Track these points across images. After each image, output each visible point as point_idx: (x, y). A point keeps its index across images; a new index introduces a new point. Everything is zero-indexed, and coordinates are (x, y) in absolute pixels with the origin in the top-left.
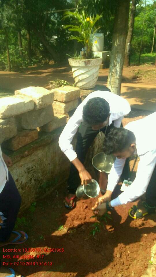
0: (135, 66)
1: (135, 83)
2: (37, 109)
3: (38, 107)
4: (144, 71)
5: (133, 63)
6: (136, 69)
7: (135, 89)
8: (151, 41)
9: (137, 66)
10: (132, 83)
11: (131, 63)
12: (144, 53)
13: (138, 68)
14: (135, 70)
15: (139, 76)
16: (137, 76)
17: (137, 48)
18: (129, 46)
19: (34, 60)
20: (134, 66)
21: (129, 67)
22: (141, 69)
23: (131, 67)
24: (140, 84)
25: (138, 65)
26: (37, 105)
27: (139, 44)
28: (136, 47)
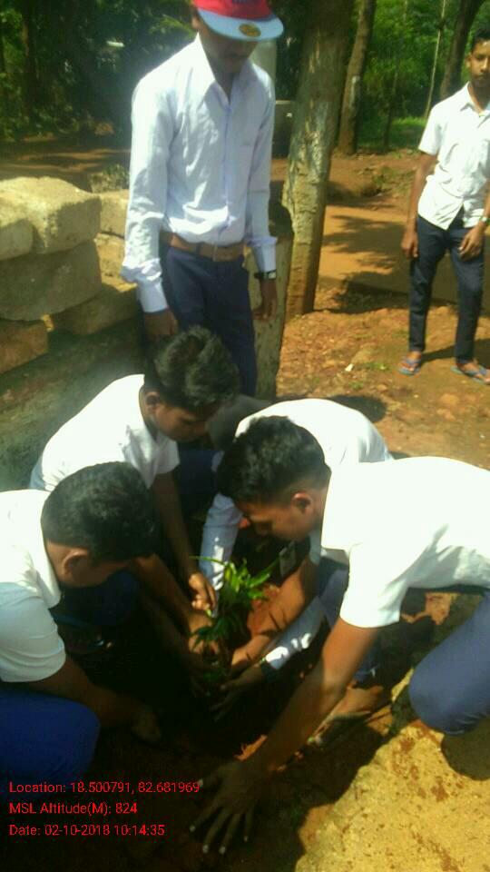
0: (371, 157)
1: (370, 207)
2: (44, 252)
3: (46, 246)
4: (402, 172)
5: (368, 145)
6: (377, 163)
7: (368, 227)
8: (425, 77)
9: (377, 154)
10: (361, 207)
11: (359, 145)
12: (402, 116)
13: (383, 164)
14: (371, 167)
15: (384, 186)
16: (378, 186)
17: (381, 96)
18: (356, 88)
19: (45, 117)
20: (370, 154)
21: (355, 156)
22: (391, 165)
23: (361, 158)
24: (386, 212)
25: (382, 151)
26: (44, 236)
27: (388, 84)
28: (379, 94)
